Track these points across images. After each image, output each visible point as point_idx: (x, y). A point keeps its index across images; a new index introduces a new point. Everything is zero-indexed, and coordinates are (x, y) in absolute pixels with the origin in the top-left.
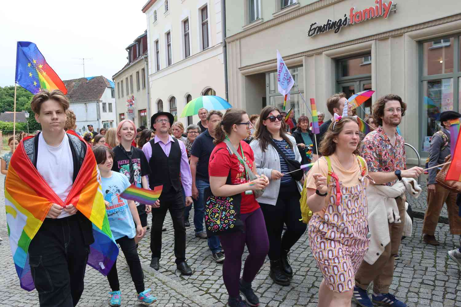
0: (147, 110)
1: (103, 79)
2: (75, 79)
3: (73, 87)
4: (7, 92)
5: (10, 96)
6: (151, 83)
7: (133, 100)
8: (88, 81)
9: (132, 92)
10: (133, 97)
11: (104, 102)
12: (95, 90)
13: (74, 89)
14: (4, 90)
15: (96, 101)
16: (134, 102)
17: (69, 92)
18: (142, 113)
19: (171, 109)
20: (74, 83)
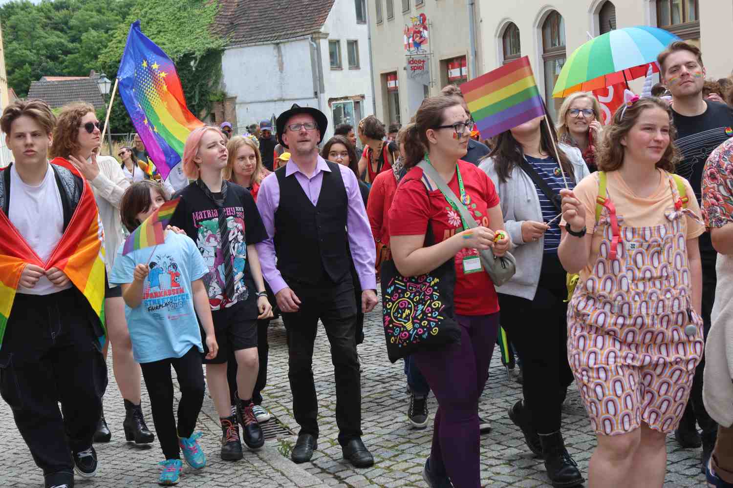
0: (470, 58)
4: (49, 18)
5: (55, 29)
7: (425, 28)
9: (421, 3)
10: (424, 19)
11: (333, 36)
14: (40, 10)
15: (309, 36)
16: (425, 33)
17: (226, 8)
18: (452, 71)
19: (548, 54)
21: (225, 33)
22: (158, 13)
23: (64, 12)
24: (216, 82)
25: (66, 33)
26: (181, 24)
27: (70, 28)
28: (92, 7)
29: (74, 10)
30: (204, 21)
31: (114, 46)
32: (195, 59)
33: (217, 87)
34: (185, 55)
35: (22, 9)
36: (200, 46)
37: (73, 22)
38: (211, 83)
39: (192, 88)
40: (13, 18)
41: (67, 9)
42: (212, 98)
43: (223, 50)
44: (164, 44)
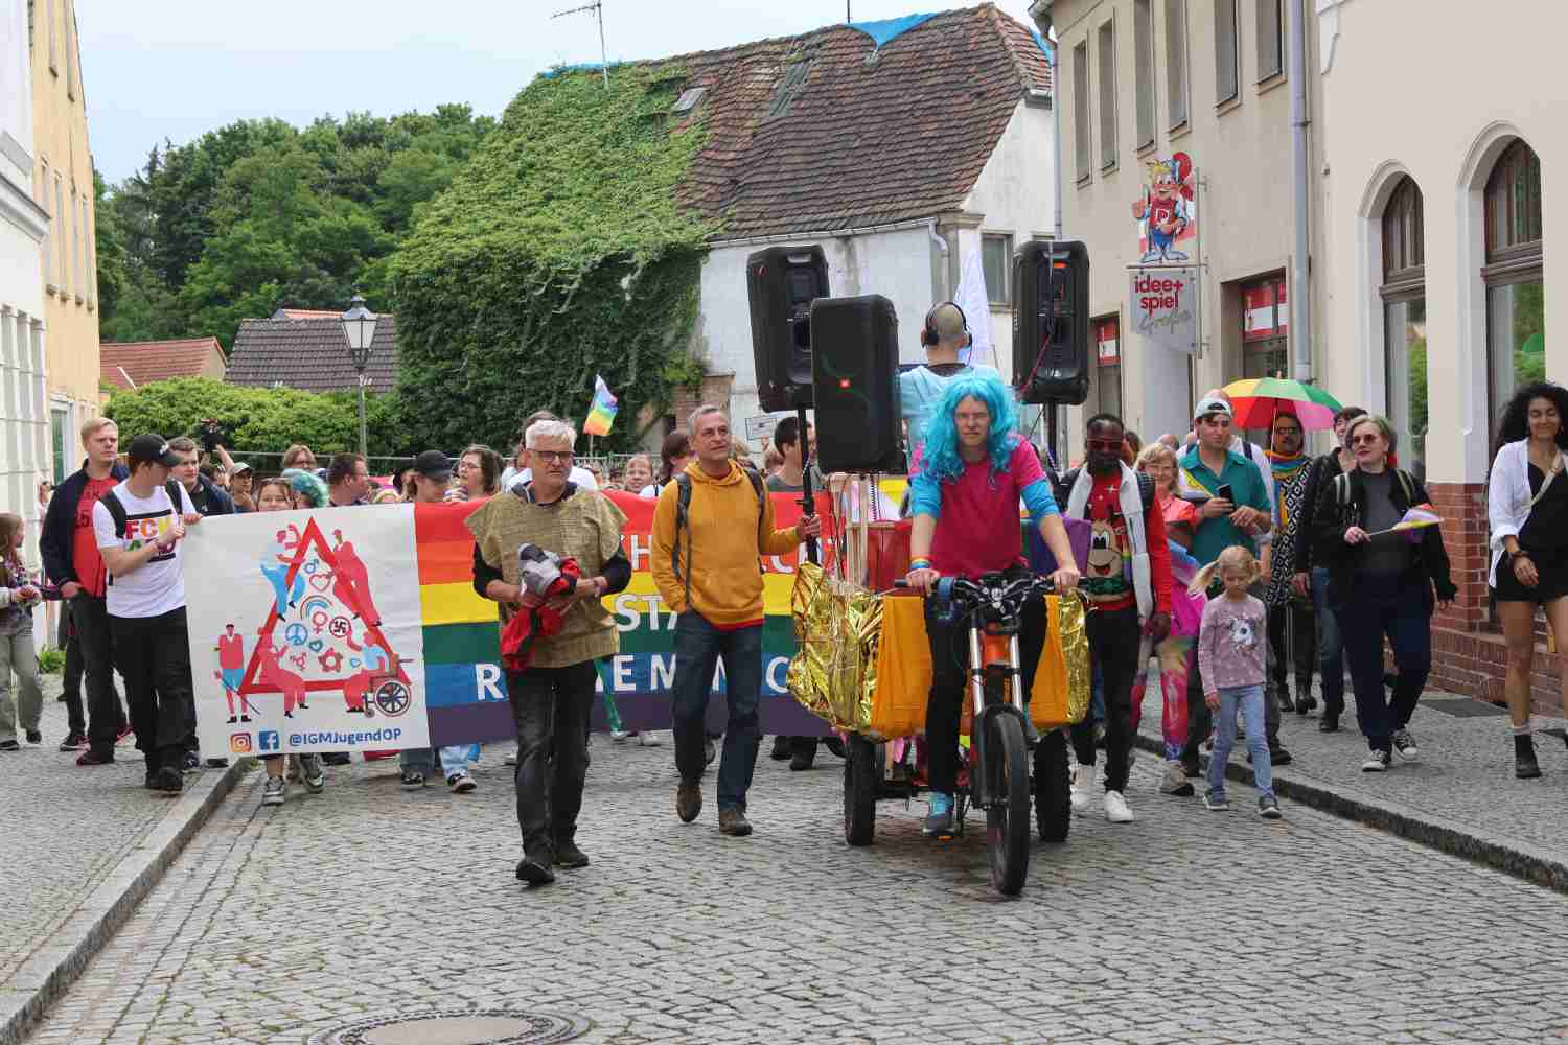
0: (1296, 275)
1: (997, 35)
2: (774, 36)
3: (757, 105)
4: (328, 166)
5: (344, 194)
6: (1326, 29)
7: (1187, 193)
8: (872, 58)
9: (1180, 127)
10: (1186, 169)
11: (995, 223)
12: (930, 130)
13: (766, 116)
14: (309, 145)
15: (931, 222)
16: (1189, 210)
17: (722, 142)
18: (1254, 313)
19: (1495, 268)
20: (763, 73)
21: (715, 206)
22: (549, 150)
23: (367, 152)
24: (683, 335)
25: (369, 204)
26: (605, 177)
27: (383, 192)
28: (434, 144)
29: (392, 149)
30: (667, 172)
31: (432, 230)
32: (632, 268)
33: (683, 348)
34: (608, 261)
35: (267, 142)
36: (648, 237)
37: (387, 177)
38: (669, 337)
39: (620, 347)
40: (241, 162)
41: (377, 146)
42: (671, 375)
43: (706, 251)
44: (557, 230)
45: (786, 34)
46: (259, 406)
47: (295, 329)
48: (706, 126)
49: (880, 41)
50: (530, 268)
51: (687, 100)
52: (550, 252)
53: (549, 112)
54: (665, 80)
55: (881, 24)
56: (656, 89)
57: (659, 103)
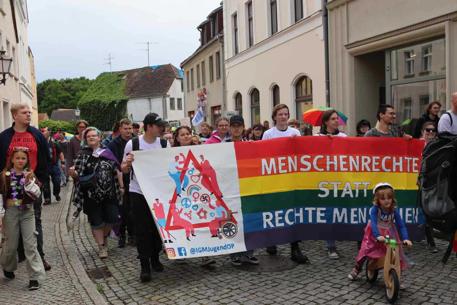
0: (222, 106)
1: (171, 68)
2: (138, 68)
3: (135, 78)
4: (63, 86)
5: (66, 90)
6: (227, 71)
7: (205, 94)
8: (153, 71)
9: (204, 84)
10: (205, 90)
11: (172, 96)
12: (162, 82)
13: (137, 80)
14: (60, 83)
15: (162, 96)
16: (206, 96)
17: (130, 84)
18: (216, 111)
19: (252, 106)
20: (136, 74)
21: (129, 93)
22: (103, 85)
23: (69, 84)
24: (124, 113)
25: (69, 92)
26: (112, 89)
27: (72, 90)
28: (80, 83)
29: (73, 83)
30: (121, 89)
31: (85, 97)
32: (117, 103)
33: (124, 115)
34: (113, 102)
35: (53, 82)
36: (119, 98)
37: (73, 88)
38: (122, 113)
39: (115, 115)
40: (49, 85)
41: (71, 83)
43: (128, 100)
44: (105, 97)
45: (139, 68)
46: (58, 124)
47: (61, 112)
48: (127, 81)
49: (154, 69)
50: (101, 103)
51: (124, 78)
52: (104, 100)
53: (103, 79)
54: (120, 75)
55: (154, 66)
56: (119, 76)
57: (120, 78)
